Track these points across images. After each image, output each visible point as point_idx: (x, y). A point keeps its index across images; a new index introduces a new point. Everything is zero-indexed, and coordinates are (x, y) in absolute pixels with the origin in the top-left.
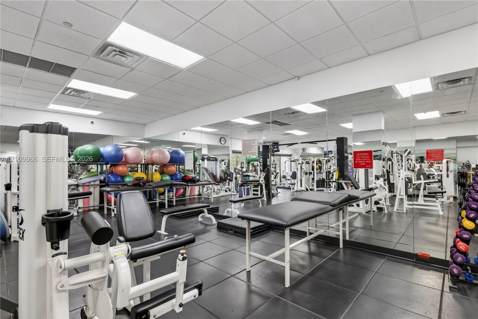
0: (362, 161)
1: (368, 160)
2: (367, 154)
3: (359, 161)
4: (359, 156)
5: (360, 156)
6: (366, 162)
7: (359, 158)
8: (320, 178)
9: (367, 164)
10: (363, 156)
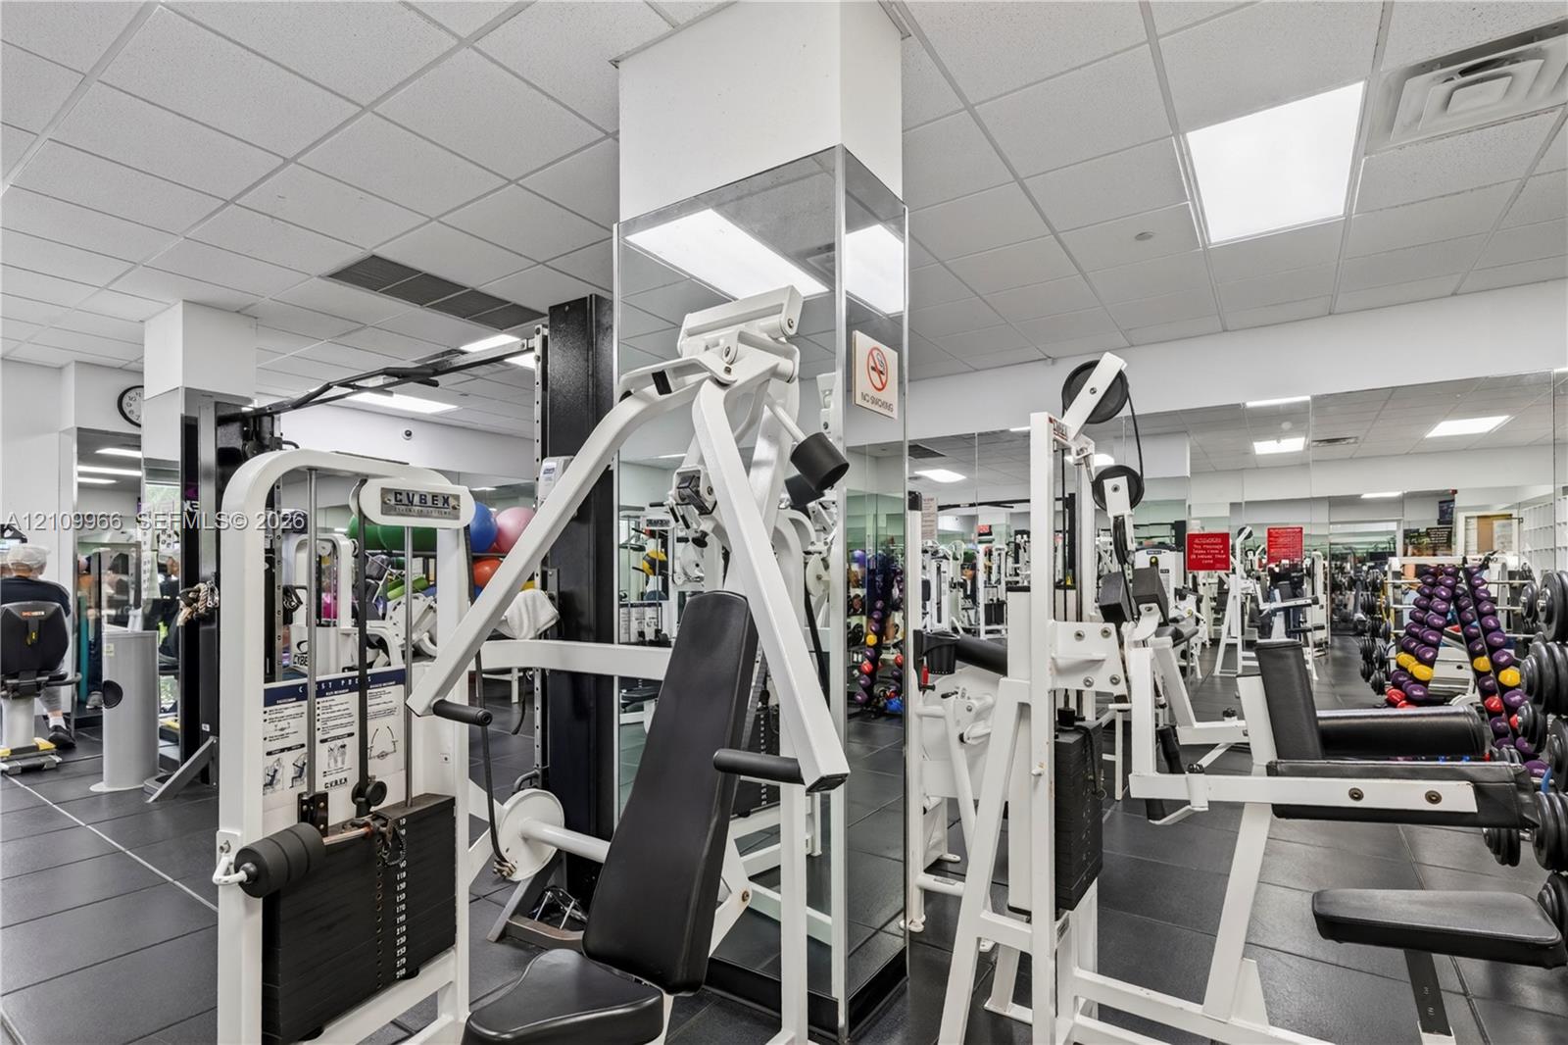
0: (1207, 554)
1: (1220, 554)
2: (1219, 540)
3: (1200, 554)
4: (1197, 544)
5: (1202, 545)
6: (1214, 557)
7: (1199, 549)
8: (992, 600)
9: (1217, 561)
10: (1208, 544)
